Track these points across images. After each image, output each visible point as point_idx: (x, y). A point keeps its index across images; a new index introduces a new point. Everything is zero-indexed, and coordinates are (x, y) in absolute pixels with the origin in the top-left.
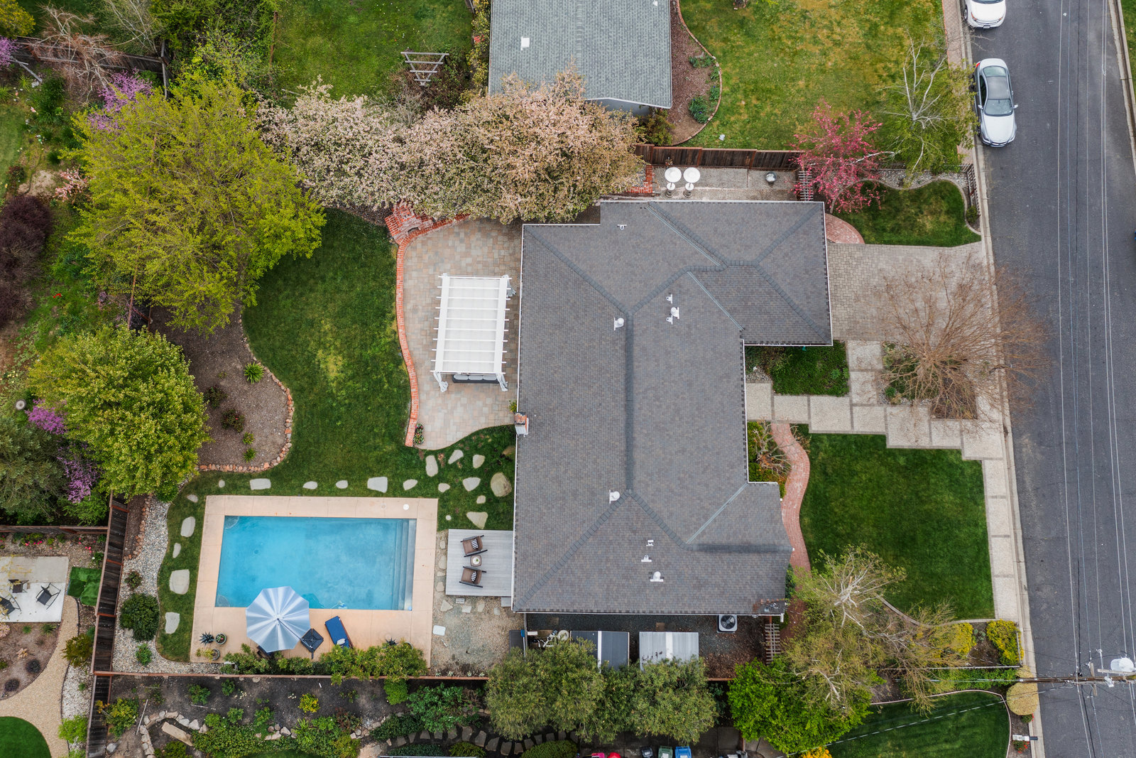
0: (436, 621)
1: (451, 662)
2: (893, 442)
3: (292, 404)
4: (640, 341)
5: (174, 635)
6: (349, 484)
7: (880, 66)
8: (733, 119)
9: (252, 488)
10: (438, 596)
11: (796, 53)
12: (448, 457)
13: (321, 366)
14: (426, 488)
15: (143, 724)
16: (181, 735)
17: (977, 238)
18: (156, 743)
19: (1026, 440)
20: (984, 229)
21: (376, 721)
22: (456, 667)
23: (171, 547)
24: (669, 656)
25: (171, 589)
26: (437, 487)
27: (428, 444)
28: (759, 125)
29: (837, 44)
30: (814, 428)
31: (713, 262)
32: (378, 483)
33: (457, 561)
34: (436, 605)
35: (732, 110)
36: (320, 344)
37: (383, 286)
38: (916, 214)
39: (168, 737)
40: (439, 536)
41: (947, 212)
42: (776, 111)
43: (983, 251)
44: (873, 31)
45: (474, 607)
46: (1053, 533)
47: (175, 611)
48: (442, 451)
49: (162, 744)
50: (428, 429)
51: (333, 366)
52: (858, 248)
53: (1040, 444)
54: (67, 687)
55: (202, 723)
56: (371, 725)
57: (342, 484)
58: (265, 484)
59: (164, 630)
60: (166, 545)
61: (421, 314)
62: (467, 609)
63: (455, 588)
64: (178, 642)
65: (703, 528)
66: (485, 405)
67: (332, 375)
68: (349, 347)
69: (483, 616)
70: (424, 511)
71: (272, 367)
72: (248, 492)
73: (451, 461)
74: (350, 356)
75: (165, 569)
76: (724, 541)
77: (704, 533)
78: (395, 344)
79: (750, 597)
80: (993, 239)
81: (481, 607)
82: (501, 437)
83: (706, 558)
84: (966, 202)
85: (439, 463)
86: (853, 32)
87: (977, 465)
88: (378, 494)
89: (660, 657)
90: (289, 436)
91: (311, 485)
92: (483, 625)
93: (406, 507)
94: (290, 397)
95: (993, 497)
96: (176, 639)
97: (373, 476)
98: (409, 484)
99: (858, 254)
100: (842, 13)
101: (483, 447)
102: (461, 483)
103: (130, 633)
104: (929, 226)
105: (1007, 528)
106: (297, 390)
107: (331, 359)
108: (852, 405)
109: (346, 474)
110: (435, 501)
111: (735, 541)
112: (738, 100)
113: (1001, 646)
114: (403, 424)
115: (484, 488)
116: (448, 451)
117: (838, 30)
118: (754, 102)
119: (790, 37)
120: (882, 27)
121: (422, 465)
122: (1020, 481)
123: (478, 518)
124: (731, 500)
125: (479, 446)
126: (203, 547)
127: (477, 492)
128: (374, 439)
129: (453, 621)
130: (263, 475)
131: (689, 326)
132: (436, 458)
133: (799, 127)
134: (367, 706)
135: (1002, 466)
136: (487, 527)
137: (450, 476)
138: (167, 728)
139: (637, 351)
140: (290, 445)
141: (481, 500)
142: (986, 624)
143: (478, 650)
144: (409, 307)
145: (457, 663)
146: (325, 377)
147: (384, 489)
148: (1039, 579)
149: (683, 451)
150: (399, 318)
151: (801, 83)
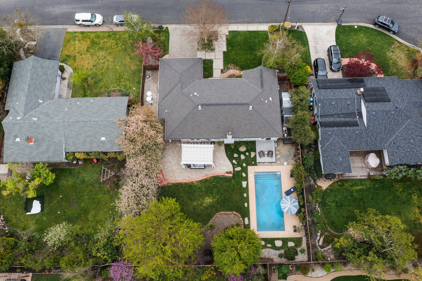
0: (283, 165)
1: (293, 160)
2: (225, 49)
3: (221, 213)
4: (205, 102)
5: (295, 243)
6: (245, 193)
7: (113, 47)
8: (128, 86)
9: (248, 223)
10: (275, 164)
11: (107, 69)
12: (235, 164)
13: (208, 204)
14: (245, 170)
15: (321, 250)
16: (322, 239)
17: (167, 28)
18: (325, 246)
20: (164, 26)
21: (311, 181)
22: (295, 159)
23: (268, 247)
24: (289, 99)
25: (281, 246)
26: (244, 167)
27: (232, 170)
28: (131, 79)
29: (105, 58)
30: (222, 68)
31: (179, 85)
32: (244, 184)
33: (266, 159)
34: (278, 165)
35: (125, 86)
36: (201, 205)
37: (181, 187)
38: (160, 41)
39: (323, 243)
40: (258, 165)
41: (159, 34)
42: (127, 74)
43: (171, 28)
44: (102, 49)
45: (278, 154)
46: (246, 17)
47: (287, 243)
48: (233, 166)
49: (325, 244)
50: (227, 171)
51: (208, 200)
52: (170, 55)
54: (314, 276)
55: (318, 232)
56: (312, 182)
57: (245, 195)
58: (246, 219)
59: (294, 246)
60: (268, 249)
61: (190, 175)
62: (279, 156)
63: (273, 159)
64: (296, 241)
65: (256, 88)
66: (219, 154)
67: (211, 200)
68: (202, 196)
69: (280, 152)
70: (252, 170)
71: (209, 220)
72: (249, 224)
73: (236, 163)
74: (205, 195)
75: (275, 248)
76: (260, 82)
77: (258, 87)
78: (201, 181)
79: (273, 77)
80: (167, 24)
81: (278, 153)
82: (229, 149)
83: (265, 87)
84: (156, 29)
85: (237, 167)
86: (101, 54)
87: (229, 32)
88: (247, 184)
89: (289, 101)
90: (231, 212)
91: (246, 205)
92: (282, 152)
93: (251, 175)
94: (219, 213)
95: (238, 28)
96: (296, 242)
97: (242, 186)
98: (244, 175)
99: (172, 55)
100: (95, 56)
101: (232, 154)
102: (243, 160)
103: (296, 257)
104: (164, 38)
106: (216, 211)
107: (206, 201)
108: (215, 59)
109: (242, 194)
110: (248, 167)
111: (260, 80)
112: (122, 84)
113: (275, 29)
114: (226, 178)
115: (244, 153)
116: (233, 164)
117: (100, 57)
118: (123, 80)
120: (100, 46)
121: (238, 171)
122: (233, 23)
123: (253, 154)
124: (248, 82)
125: (231, 155)
126: (267, 237)
127: (245, 155)
128: (231, 186)
129: (282, 160)
130: (244, 220)
131: (199, 91)
132: (235, 168)
133: (132, 68)
134: (307, 184)
136: (255, 151)
137: (241, 163)
138: (320, 244)
139: (208, 103)
140: (234, 212)
141: (247, 154)
142: (270, 32)
143: (290, 153)
144: (188, 179)
145: (294, 158)
146: (212, 203)
147: (246, 182)
148: (258, 21)
149: (236, 92)
150: (192, 181)
151: (118, 67)
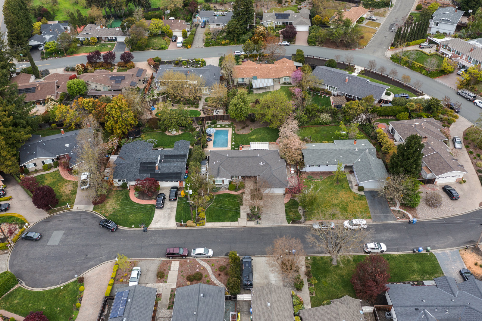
0: (211, 150)
5: (211, 126)
10: (215, 150)
13: (253, 136)
17: (289, 223)
19: (243, 229)
20: (291, 225)
23: (224, 125)
25: (217, 125)
30: (244, 195)
32: (234, 143)
36: (257, 135)
43: (285, 224)
50: (243, 148)
52: (283, 203)
53: (242, 232)
57: (233, 140)
70: (229, 148)
71: (252, 131)
72: (232, 131)
75: (220, 125)
87: (237, 221)
88: (232, 143)
90: (241, 134)
91: (233, 137)
93: (230, 146)
94: (247, 133)
98: (233, 147)
99: (282, 202)
103: (211, 122)
105: (223, 225)
106: (249, 134)
109: (235, 140)
111: (220, 171)
114: (243, 145)
117: (335, 199)
119: (331, 191)
121: (237, 148)
126: (224, 128)
128: (241, 142)
130: (235, 132)
135: (237, 225)
146: (251, 136)
149: (236, 165)
